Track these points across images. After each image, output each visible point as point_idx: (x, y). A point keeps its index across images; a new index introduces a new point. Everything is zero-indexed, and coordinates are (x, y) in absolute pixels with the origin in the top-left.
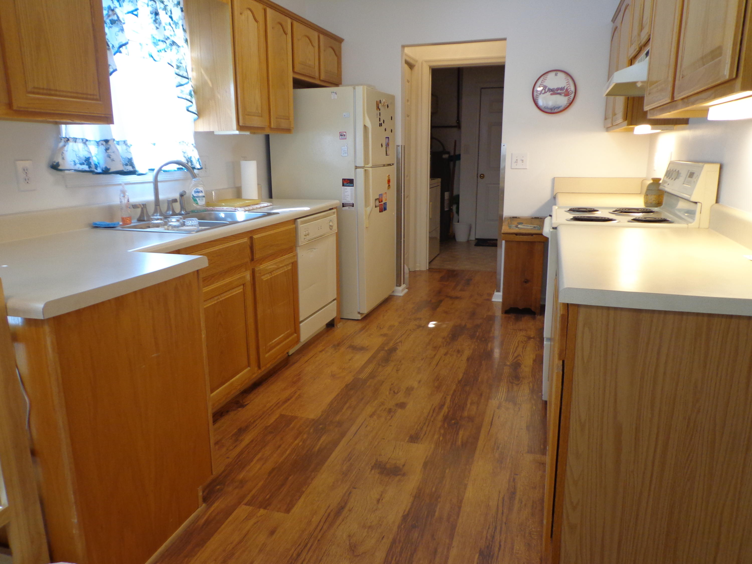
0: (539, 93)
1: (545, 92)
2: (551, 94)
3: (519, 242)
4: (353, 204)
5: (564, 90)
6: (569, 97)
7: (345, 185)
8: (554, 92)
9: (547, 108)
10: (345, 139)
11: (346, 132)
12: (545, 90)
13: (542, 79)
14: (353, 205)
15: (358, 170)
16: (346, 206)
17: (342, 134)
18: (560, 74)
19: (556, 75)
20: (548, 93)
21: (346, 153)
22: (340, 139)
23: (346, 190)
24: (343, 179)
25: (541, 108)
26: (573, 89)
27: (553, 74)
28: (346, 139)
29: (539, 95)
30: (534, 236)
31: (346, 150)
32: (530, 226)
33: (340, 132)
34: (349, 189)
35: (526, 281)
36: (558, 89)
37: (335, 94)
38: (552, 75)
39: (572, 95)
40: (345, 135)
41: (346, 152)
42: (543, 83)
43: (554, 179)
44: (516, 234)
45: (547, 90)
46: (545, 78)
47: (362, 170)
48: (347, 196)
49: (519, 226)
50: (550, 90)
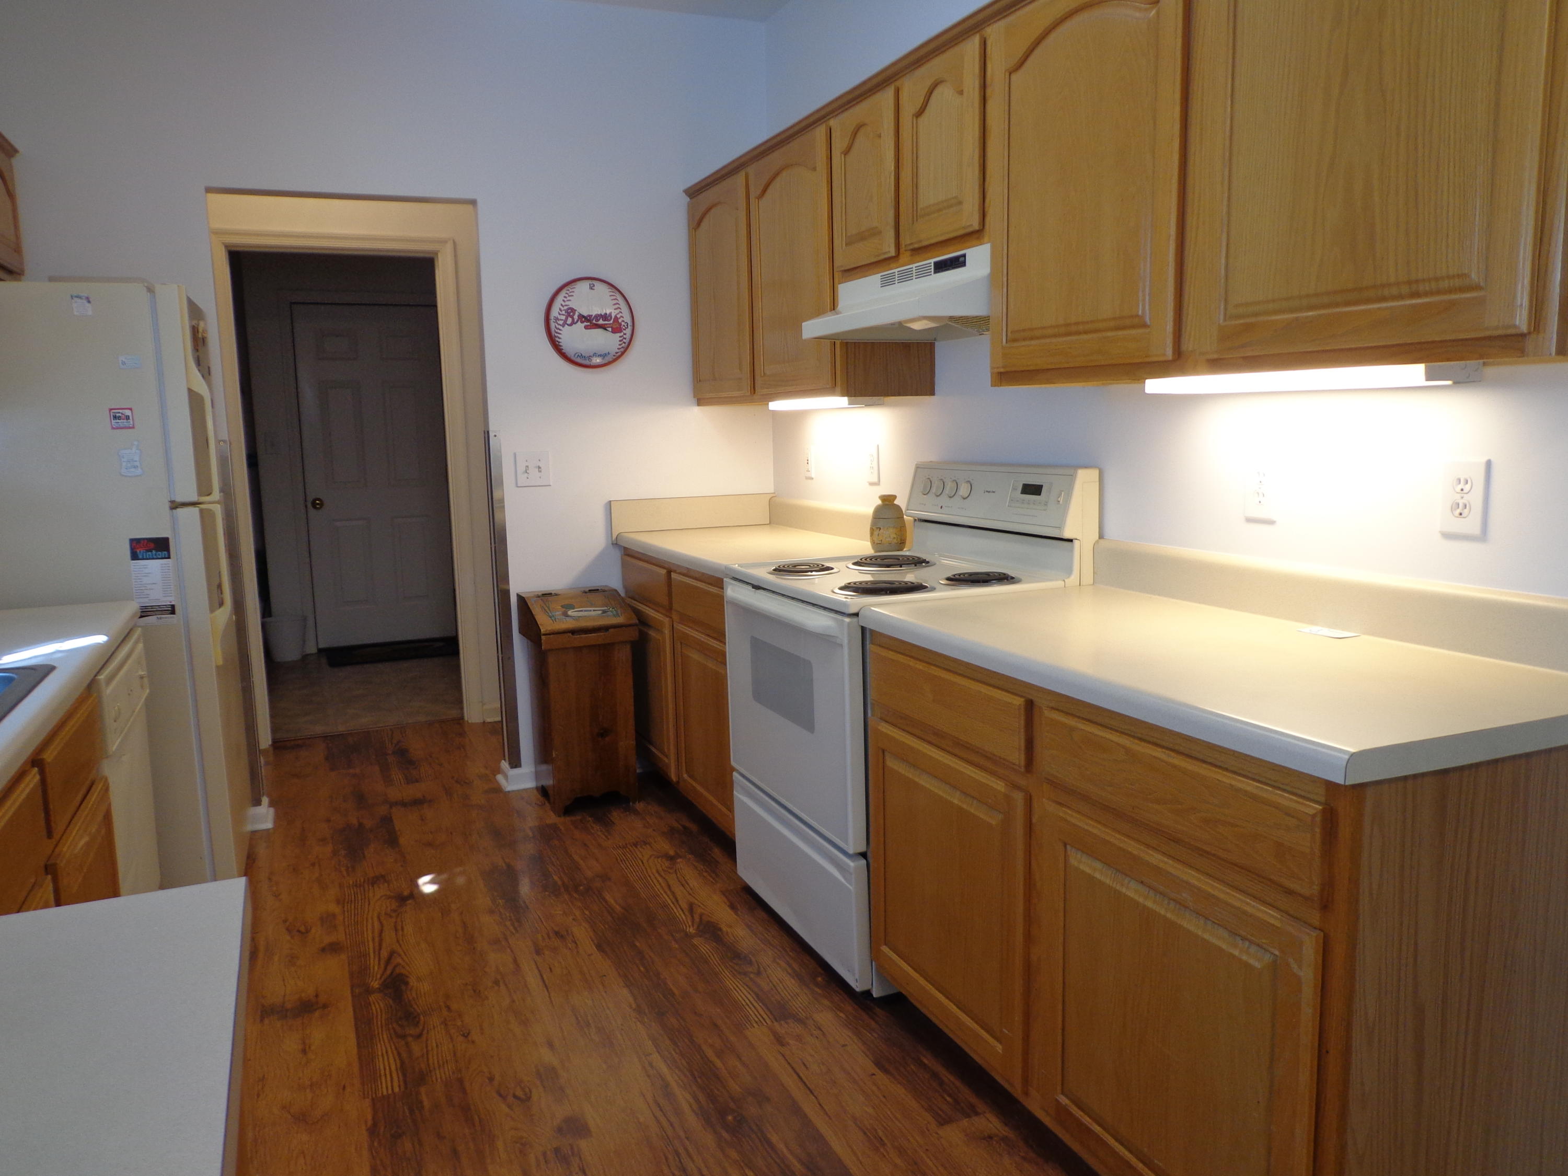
0: (561, 322)
1: (573, 323)
2: (586, 327)
3: (578, 649)
4: (173, 607)
5: (610, 321)
6: (622, 334)
7: (141, 557)
8: (591, 322)
9: (581, 356)
10: (130, 428)
11: (130, 409)
12: (572, 317)
13: (563, 293)
14: (172, 610)
15: (181, 511)
16: (149, 613)
17: (117, 415)
18: (599, 286)
19: (592, 288)
20: (580, 326)
21: (135, 467)
22: (113, 428)
23: (146, 571)
24: (132, 541)
25: (569, 356)
26: (627, 319)
27: (585, 285)
28: (133, 428)
29: (561, 327)
30: (611, 630)
31: (137, 458)
32: (594, 610)
33: (111, 410)
34: (153, 567)
35: (604, 733)
36: (598, 317)
37: (85, 301)
38: (584, 287)
39: (628, 332)
40: (128, 418)
41: (137, 464)
42: (567, 303)
43: (609, 505)
44: (573, 632)
45: (576, 317)
46: (571, 292)
47: (195, 511)
48: (149, 587)
49: (570, 613)
50: (583, 318)
